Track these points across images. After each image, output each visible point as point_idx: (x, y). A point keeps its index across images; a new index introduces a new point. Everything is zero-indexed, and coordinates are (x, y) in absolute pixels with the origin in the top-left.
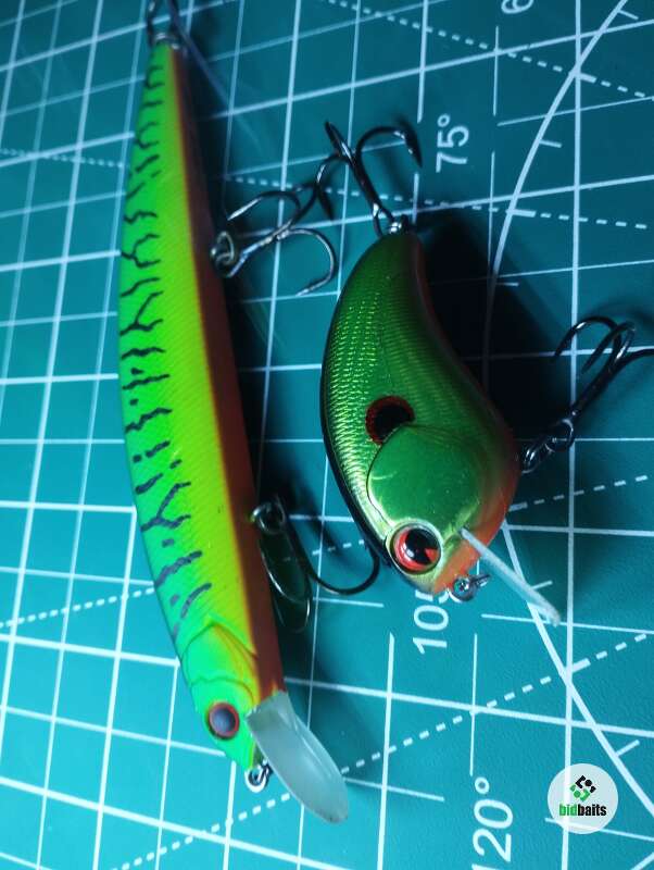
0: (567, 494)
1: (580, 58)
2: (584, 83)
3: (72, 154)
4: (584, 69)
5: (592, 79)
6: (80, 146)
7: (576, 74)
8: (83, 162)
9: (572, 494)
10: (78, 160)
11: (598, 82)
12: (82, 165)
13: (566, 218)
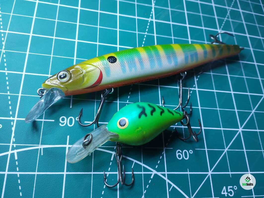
0: (19, 171)
1: (159, 174)
2: (151, 174)
3: (152, 18)
4: (156, 175)
5: (152, 177)
6: (154, 20)
7: (154, 172)
8: (149, 21)
9: (18, 173)
10: (150, 20)
11: (151, 179)
12: (148, 21)
13: (109, 170)
